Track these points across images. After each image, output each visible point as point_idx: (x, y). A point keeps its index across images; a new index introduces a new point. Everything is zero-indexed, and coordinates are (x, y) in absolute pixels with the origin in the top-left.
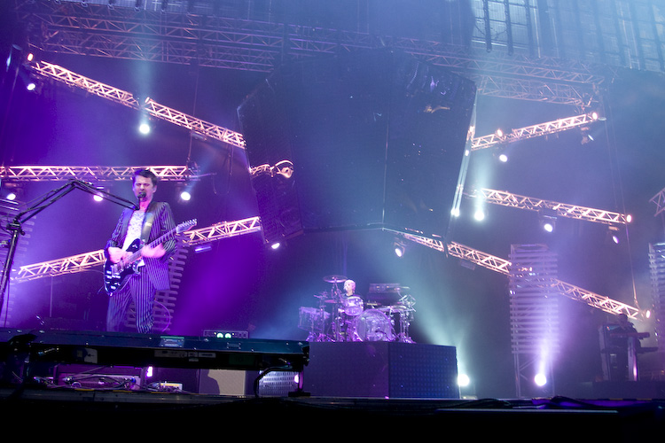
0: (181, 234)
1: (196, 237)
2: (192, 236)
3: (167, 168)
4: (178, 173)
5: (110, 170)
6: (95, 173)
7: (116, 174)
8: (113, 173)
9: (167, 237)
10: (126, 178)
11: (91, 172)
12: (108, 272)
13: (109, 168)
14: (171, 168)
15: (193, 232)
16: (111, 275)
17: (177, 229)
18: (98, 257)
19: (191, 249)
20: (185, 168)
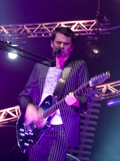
0: (94, 88)
1: (108, 91)
2: (104, 90)
3: (77, 22)
4: (88, 27)
5: (23, 27)
6: (9, 31)
7: (29, 31)
8: (25, 31)
9: (80, 91)
10: (38, 35)
11: (5, 31)
12: (21, 130)
13: (21, 26)
14: (81, 22)
15: (105, 86)
16: (23, 133)
17: (90, 82)
18: (15, 113)
19: (104, 103)
20: (95, 22)
